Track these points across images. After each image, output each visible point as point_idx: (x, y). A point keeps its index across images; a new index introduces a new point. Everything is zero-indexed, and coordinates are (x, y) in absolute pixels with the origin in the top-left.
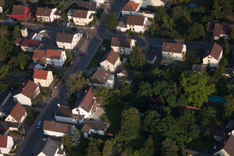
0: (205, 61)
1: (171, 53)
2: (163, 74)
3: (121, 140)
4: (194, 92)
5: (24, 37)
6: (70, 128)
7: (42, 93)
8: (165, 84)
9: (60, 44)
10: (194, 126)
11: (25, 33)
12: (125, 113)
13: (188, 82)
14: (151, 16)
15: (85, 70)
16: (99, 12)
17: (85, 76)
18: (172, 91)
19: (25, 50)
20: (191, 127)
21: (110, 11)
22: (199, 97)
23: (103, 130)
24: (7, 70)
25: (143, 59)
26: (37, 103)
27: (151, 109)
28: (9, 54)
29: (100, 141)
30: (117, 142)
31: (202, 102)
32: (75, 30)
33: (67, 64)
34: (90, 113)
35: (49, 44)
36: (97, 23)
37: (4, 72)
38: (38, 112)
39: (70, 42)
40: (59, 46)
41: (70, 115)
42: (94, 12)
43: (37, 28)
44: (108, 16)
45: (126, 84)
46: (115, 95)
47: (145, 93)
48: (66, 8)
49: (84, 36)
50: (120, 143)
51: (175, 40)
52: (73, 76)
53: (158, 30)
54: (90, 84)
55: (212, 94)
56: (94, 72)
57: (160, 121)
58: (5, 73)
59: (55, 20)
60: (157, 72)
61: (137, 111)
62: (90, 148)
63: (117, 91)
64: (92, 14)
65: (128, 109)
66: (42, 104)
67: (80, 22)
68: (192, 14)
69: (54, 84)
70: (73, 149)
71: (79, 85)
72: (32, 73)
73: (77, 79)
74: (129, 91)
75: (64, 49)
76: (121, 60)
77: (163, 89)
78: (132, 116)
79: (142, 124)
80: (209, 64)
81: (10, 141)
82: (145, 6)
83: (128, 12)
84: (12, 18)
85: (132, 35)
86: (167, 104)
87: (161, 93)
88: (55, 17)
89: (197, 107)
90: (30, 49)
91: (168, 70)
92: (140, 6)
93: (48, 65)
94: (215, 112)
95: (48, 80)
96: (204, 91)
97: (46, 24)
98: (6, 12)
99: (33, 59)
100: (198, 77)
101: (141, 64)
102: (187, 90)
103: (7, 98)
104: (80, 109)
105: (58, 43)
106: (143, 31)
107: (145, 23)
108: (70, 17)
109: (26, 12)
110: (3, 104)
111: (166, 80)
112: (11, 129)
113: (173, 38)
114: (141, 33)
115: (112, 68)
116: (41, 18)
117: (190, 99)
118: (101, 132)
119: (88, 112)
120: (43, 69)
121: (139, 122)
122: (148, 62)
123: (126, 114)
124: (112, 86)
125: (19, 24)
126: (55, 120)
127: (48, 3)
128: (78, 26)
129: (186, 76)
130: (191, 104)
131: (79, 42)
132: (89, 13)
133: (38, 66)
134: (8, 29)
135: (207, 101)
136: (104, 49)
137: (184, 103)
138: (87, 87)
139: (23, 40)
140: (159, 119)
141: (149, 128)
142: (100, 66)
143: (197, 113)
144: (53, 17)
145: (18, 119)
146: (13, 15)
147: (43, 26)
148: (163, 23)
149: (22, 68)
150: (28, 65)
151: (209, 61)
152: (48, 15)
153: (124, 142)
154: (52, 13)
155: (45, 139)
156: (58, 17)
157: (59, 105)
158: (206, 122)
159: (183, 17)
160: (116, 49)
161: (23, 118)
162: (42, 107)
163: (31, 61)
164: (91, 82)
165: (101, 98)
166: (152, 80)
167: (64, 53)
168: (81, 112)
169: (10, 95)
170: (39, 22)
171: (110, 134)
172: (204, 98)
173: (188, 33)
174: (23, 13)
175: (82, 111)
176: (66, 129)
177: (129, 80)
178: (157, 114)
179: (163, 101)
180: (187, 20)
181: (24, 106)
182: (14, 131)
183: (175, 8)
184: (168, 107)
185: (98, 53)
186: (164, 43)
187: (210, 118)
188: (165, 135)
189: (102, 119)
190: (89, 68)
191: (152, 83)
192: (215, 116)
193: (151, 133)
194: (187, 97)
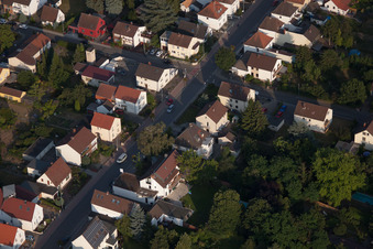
0: (358, 138)
1: (308, 119)
2: (289, 147)
3: (206, 237)
4: (330, 182)
5: (89, 63)
6: (131, 206)
7: (100, 150)
8: (288, 163)
9: (141, 81)
10: (322, 233)
11: (91, 57)
12: (218, 196)
13: (324, 164)
14: (288, 59)
15: (172, 124)
16: (210, 42)
17: (170, 133)
18: (297, 175)
19: (86, 82)
20: (316, 234)
21: (226, 43)
22: (337, 190)
23: (182, 218)
24: (54, 107)
25: (262, 121)
26: (89, 163)
27: (259, 197)
28: (62, 84)
29: (174, 233)
30: (199, 240)
31: (341, 199)
32: (168, 63)
33: (146, 112)
34: (167, 190)
35: (126, 79)
36: (204, 58)
37: (49, 110)
38: (89, 177)
39: (157, 79)
40: (139, 84)
41: (135, 188)
42: (201, 41)
43: (111, 53)
44: (221, 49)
45: (230, 154)
46: (210, 169)
47: (256, 172)
48: (160, 29)
49: (180, 74)
50: (204, 241)
51: (319, 101)
52: (150, 130)
53: (294, 81)
54: (175, 146)
55: (359, 190)
56: (183, 129)
57: (269, 217)
58: (51, 112)
59: (141, 45)
60: (280, 143)
61: (237, 196)
62: (156, 240)
63: (214, 162)
64: (198, 44)
65: (224, 190)
66: (98, 166)
67: (177, 52)
68: (351, 65)
69: (121, 138)
70: (131, 239)
71: (158, 145)
72: (90, 117)
73: (155, 135)
74: (231, 166)
75: (145, 89)
76: (230, 118)
77: (284, 170)
78: (228, 202)
79: (242, 217)
80: (363, 144)
81: (39, 212)
82: (281, 44)
83: (253, 48)
84: (77, 32)
85: (253, 82)
86: (286, 194)
87: (280, 175)
88: (142, 39)
89: (332, 205)
90: (95, 82)
91: (297, 142)
92: (273, 41)
93: (117, 109)
94: (358, 217)
95: (112, 132)
96: (346, 182)
97: (126, 48)
98: (69, 22)
99: (97, 97)
100: (341, 159)
101: (259, 128)
102: (320, 177)
103: (46, 149)
104: (152, 180)
105: (138, 78)
106: (272, 79)
107: (276, 67)
108: (163, 43)
109: (99, 26)
110: (38, 157)
111: (292, 157)
112: (44, 195)
113: (315, 97)
114: (267, 83)
115: (214, 128)
116: (120, 38)
117: (323, 192)
118: (178, 221)
119: (164, 187)
120: (108, 114)
121: (238, 214)
122: (270, 127)
123: (220, 197)
124: (207, 155)
125: (85, 43)
126: (111, 192)
127: (134, 18)
128: (173, 57)
129: (323, 156)
130: (325, 200)
131: (171, 81)
132: (194, 40)
133: (101, 109)
134: (68, 48)
135: (349, 199)
136: (206, 97)
137: (313, 196)
138: (169, 150)
139: (86, 67)
140: (268, 213)
141: (252, 226)
142: (195, 121)
143: (331, 215)
144: (138, 38)
145: (57, 182)
146: (78, 29)
147: (120, 51)
148: (304, 72)
149: (78, 107)
150: (87, 104)
151: (364, 139)
152: (132, 35)
153: (210, 241)
154: (137, 33)
155: (90, 218)
156: (146, 40)
157: (122, 170)
158: (341, 230)
159: (337, 68)
160: (224, 100)
161: (65, 182)
162: (97, 171)
163: (93, 100)
164: (177, 143)
165: (187, 169)
166: (270, 154)
167: (144, 94)
168: (153, 185)
169: (51, 145)
170: (116, 44)
171: (191, 227)
172: (345, 194)
173: (340, 93)
174: (94, 28)
175: (155, 185)
176: (126, 208)
177: (236, 149)
178: (268, 206)
179: (281, 188)
180: (343, 74)
181: (69, 164)
182: (48, 200)
183: (326, 53)
184: (286, 198)
185: (196, 103)
186: (300, 102)
187: (350, 226)
188: (274, 238)
189: (184, 201)
190: (177, 123)
191: (269, 158)
192: (358, 223)
193: (253, 233)
194: (318, 188)
